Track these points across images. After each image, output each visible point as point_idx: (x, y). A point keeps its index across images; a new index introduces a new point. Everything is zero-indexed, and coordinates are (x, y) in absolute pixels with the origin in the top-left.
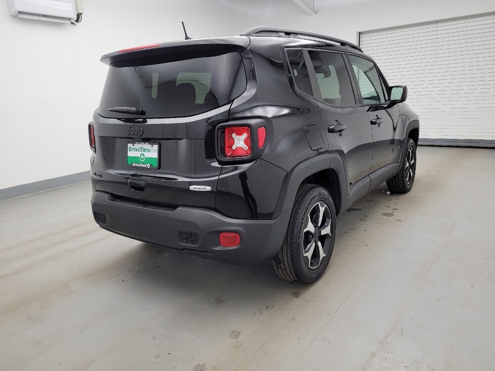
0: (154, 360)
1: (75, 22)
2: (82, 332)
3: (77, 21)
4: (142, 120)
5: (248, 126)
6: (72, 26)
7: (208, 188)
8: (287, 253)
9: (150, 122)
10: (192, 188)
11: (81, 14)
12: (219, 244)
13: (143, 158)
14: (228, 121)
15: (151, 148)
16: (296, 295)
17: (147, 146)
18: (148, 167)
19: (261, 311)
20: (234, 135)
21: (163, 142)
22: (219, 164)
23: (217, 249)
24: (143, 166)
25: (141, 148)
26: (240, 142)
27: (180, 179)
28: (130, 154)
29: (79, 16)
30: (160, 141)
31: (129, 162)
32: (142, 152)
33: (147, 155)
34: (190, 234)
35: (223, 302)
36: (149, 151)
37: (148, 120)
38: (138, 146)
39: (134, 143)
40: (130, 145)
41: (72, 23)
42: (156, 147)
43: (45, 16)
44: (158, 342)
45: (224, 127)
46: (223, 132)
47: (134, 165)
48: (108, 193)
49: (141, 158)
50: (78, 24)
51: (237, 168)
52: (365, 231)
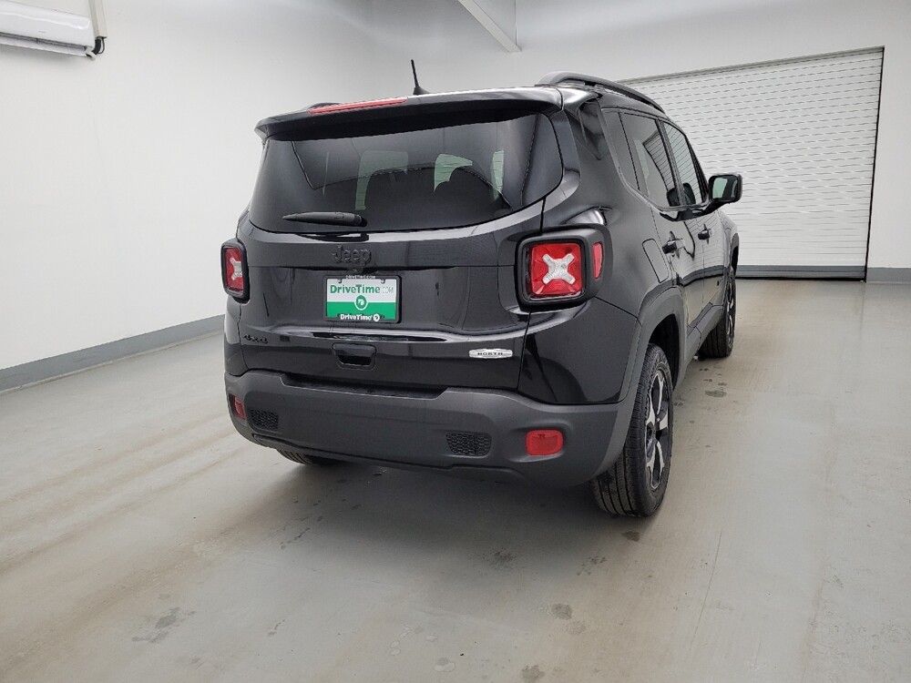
0: (439, 668)
1: (92, 54)
2: (272, 633)
3: (96, 51)
4: (359, 235)
5: (579, 241)
6: (87, 61)
7: (508, 353)
8: (625, 463)
9: (374, 238)
10: (474, 354)
11: (103, 38)
12: (525, 452)
13: (362, 304)
14: (540, 232)
15: (381, 286)
16: (634, 537)
17: (372, 282)
18: (376, 321)
19: (586, 568)
20: (547, 258)
21: (408, 275)
22: (522, 310)
23: (522, 460)
24: (364, 318)
25: (359, 286)
26: (559, 270)
27: (451, 339)
28: (332, 298)
29: (99, 42)
30: (399, 273)
31: (331, 313)
32: (361, 293)
33: (372, 298)
34: (470, 436)
35: (510, 559)
36: (377, 290)
37: (370, 235)
38: (350, 282)
39: (341, 277)
40: (331, 282)
41: (88, 56)
42: (392, 283)
43: (37, 41)
44: (432, 638)
45: (531, 246)
46: (529, 253)
47: (343, 317)
48: (281, 372)
49: (359, 305)
50: (98, 58)
51: (553, 317)
52: (693, 422)
